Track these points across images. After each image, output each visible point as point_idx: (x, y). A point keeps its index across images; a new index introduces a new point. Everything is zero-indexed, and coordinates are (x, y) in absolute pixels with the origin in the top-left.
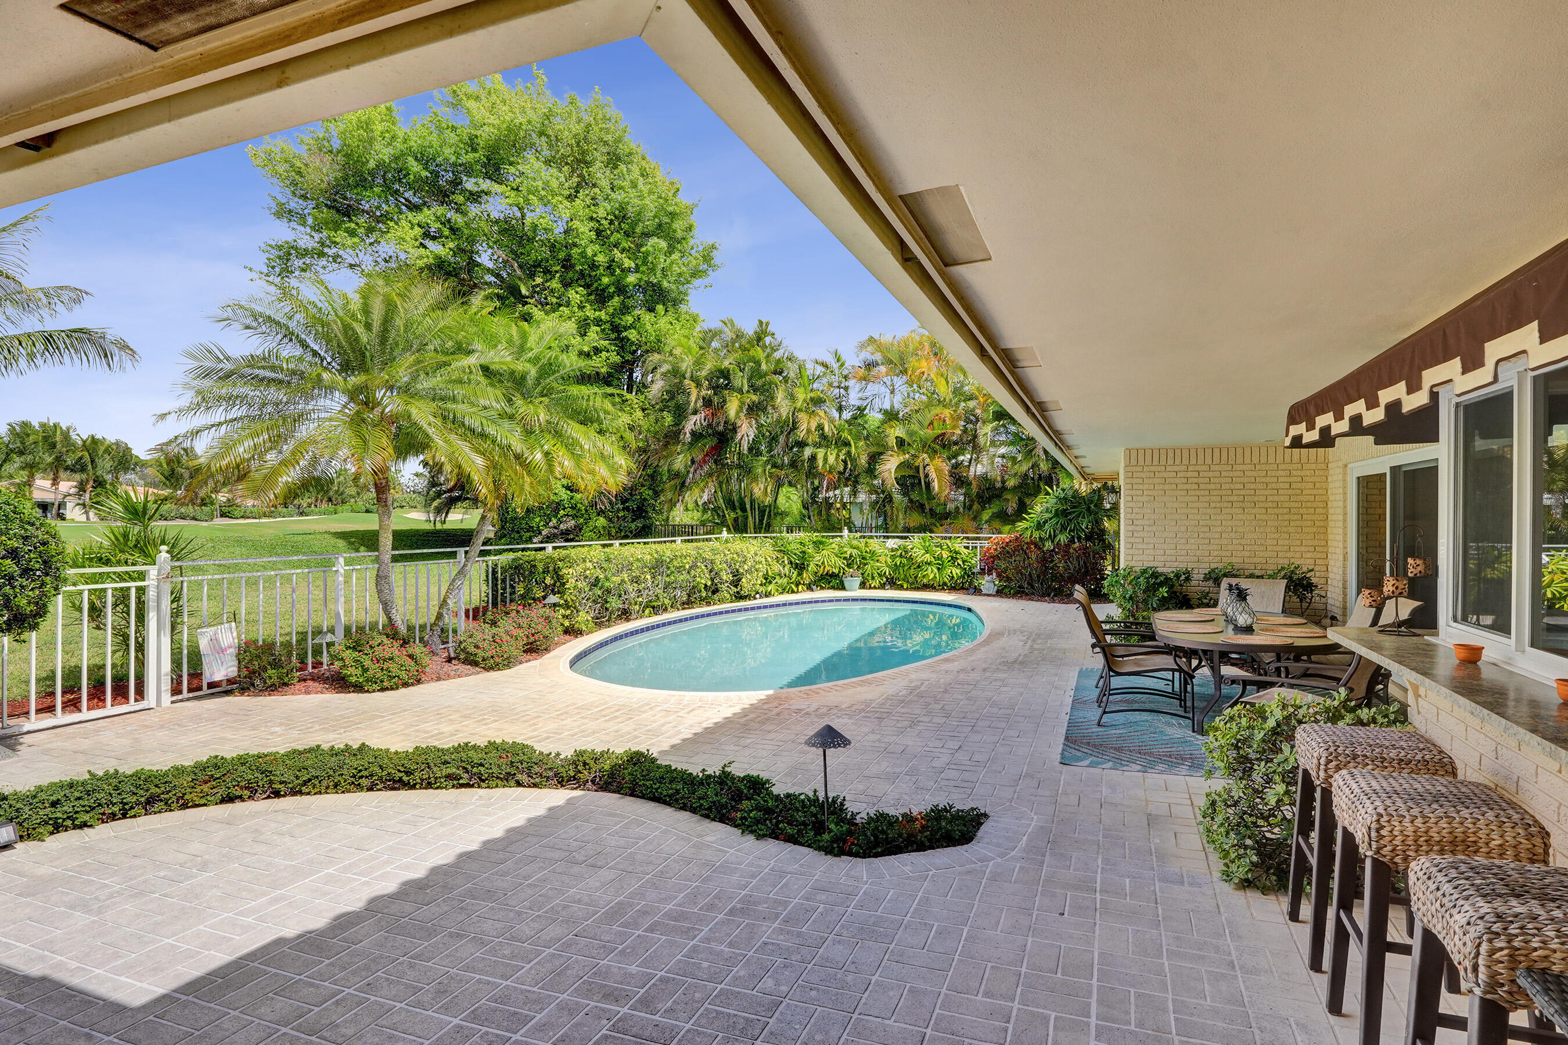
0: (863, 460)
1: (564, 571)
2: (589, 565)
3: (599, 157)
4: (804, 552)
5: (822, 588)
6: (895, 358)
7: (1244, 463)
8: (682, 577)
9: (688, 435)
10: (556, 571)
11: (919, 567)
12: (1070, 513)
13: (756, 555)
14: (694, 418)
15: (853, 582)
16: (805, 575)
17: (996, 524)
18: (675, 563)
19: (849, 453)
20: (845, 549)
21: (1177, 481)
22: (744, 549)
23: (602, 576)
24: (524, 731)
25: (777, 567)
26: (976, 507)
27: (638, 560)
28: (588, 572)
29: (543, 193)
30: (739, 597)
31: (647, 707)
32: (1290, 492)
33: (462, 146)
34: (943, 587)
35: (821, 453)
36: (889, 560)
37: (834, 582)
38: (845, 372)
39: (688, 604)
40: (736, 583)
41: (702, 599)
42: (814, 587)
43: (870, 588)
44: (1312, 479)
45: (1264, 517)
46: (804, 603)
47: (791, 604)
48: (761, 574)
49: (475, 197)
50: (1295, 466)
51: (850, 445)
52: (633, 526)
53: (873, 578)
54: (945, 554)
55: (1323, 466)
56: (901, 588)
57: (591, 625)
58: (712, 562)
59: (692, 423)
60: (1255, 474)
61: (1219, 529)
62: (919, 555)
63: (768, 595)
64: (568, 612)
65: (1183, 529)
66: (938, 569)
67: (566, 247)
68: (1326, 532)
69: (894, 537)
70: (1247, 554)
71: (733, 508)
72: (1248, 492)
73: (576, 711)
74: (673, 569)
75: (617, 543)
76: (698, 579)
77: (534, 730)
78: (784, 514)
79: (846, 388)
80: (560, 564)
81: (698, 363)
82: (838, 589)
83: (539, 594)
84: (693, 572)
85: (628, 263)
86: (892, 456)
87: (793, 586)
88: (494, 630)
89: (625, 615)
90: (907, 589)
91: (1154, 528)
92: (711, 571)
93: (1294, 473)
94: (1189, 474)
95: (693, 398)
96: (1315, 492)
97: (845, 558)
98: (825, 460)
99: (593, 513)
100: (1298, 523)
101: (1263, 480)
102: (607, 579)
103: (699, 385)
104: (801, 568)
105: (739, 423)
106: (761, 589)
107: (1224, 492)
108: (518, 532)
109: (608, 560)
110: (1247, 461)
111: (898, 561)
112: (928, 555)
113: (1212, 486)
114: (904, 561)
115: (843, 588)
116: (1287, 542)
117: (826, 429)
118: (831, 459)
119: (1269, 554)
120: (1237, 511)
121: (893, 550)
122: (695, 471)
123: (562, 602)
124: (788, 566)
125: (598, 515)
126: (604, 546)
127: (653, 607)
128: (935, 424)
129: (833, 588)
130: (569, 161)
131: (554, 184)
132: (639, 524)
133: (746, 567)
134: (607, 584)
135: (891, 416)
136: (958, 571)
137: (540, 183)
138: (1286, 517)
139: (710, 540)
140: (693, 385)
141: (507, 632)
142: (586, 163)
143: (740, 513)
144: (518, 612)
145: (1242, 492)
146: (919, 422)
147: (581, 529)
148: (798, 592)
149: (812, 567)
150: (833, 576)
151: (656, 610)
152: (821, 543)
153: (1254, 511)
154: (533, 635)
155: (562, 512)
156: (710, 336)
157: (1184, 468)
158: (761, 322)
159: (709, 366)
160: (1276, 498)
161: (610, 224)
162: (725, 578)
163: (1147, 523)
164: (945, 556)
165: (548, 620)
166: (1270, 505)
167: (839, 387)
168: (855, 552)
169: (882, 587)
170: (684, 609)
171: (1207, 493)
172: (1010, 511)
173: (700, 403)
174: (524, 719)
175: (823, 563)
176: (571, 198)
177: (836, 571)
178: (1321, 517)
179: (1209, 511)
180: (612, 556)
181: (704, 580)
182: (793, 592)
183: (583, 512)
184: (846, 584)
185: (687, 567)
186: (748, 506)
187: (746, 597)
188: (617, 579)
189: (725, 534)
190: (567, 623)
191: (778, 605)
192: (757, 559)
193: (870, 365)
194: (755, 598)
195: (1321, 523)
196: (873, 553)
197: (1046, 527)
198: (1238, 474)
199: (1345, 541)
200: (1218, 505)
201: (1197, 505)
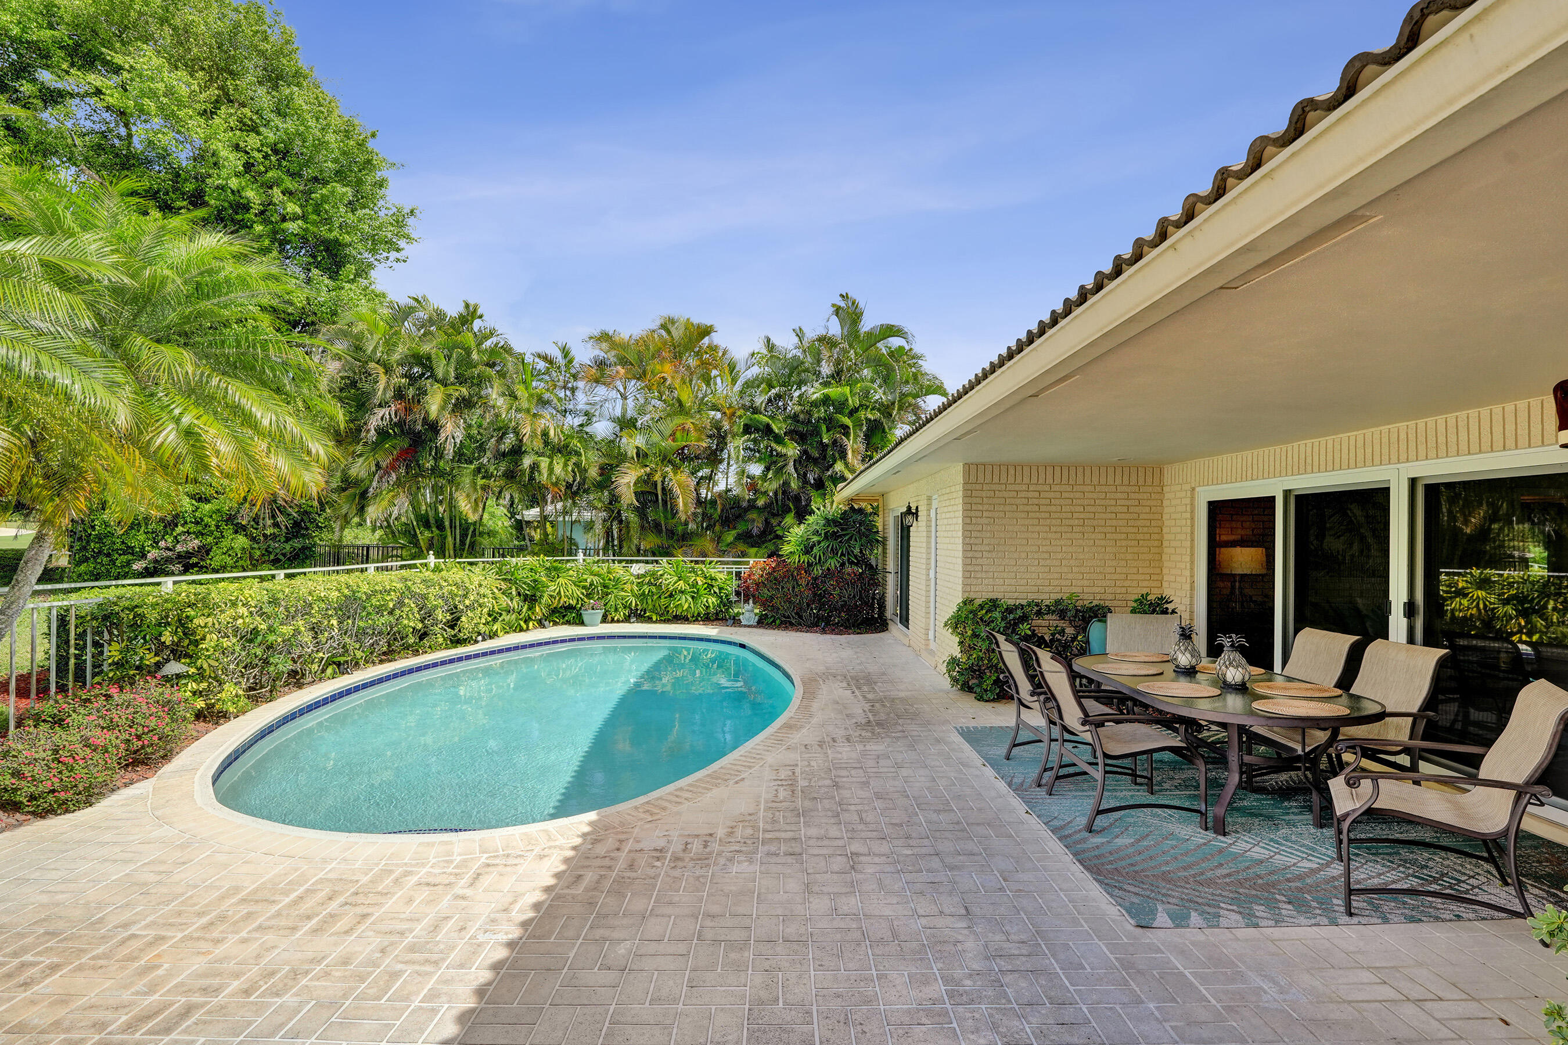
0: (593, 473)
1: (200, 621)
2: (242, 610)
3: (251, 71)
4: (535, 581)
5: (555, 624)
6: (631, 357)
7: (1084, 484)
8: (382, 620)
9: (373, 432)
10: (182, 622)
11: (671, 596)
12: (840, 536)
13: (480, 585)
14: (381, 412)
15: (593, 616)
16: (537, 609)
17: (742, 547)
18: (374, 601)
19: (577, 465)
20: (585, 577)
21: (1018, 501)
22: (466, 580)
23: (263, 627)
24: (126, 996)
25: (504, 601)
26: (717, 528)
27: (321, 599)
28: (240, 621)
29: (165, 100)
30: (457, 642)
31: (388, 881)
32: (1128, 516)
33: (33, 16)
34: (696, 619)
35: (544, 463)
36: (636, 588)
37: (571, 616)
38: (573, 371)
39: (388, 655)
40: (453, 624)
41: (407, 647)
42: (546, 623)
43: (613, 621)
44: (1149, 503)
45: (1103, 543)
46: (540, 644)
47: (524, 647)
48: (486, 610)
49: (52, 97)
50: (1133, 489)
51: (580, 455)
52: (288, 547)
53: (616, 610)
54: (700, 581)
55: (1159, 489)
56: (649, 620)
57: (243, 702)
58: (425, 597)
59: (377, 419)
60: (1095, 496)
61: (1060, 556)
62: (670, 580)
63: (493, 635)
64: (204, 685)
65: (1023, 555)
66: (693, 597)
67: (196, 178)
68: (1161, 560)
69: (637, 562)
70: (1086, 583)
71: (427, 525)
72: (1088, 515)
73: (244, 909)
74: (370, 609)
75: (281, 574)
76: (406, 622)
77: (152, 989)
78: (491, 533)
79: (573, 390)
80: (190, 612)
81: (390, 345)
82: (575, 623)
83: (151, 659)
84: (397, 612)
85: (292, 208)
86: (628, 468)
87: (522, 623)
88: (60, 736)
89: (296, 679)
90: (655, 622)
91: (994, 555)
92: (421, 609)
93: (1132, 496)
94: (1030, 495)
95: (381, 385)
96: (1151, 516)
97: (584, 587)
98: (551, 470)
99: (228, 531)
100: (1136, 550)
101: (1103, 502)
102: (271, 630)
103: (388, 370)
104: (531, 599)
105: (442, 422)
106: (483, 629)
107: (1065, 515)
108: (108, 555)
109: (274, 601)
110: (1087, 481)
111: (646, 589)
112: (681, 582)
113: (1053, 508)
114: (654, 589)
115: (582, 623)
116: (1124, 570)
117: (552, 433)
118: (558, 469)
119: (1108, 583)
120: (1077, 536)
121: (638, 577)
122: (381, 478)
123: (192, 670)
124: (517, 599)
125: (236, 532)
126: (262, 579)
127: (339, 664)
128: (678, 435)
129: (568, 623)
130: (206, 64)
131: (183, 90)
132: (297, 544)
133: (467, 602)
134: (271, 638)
135: (626, 424)
136: (714, 600)
137: (161, 86)
138: (1124, 543)
139: (414, 566)
140: (381, 370)
141: (86, 743)
142: (231, 73)
143: (436, 532)
144: (108, 697)
145: (1082, 516)
146: (660, 432)
147: (208, 552)
148: (528, 629)
149: (546, 599)
150: (570, 608)
151: (342, 668)
152: (556, 569)
153: (1093, 536)
154: (139, 737)
155: (180, 529)
156: (403, 314)
157: (1024, 487)
158: (467, 306)
159: (401, 351)
160: (1114, 522)
161: (264, 157)
162: (440, 617)
163: (987, 548)
164: (700, 583)
165: (168, 706)
166: (1109, 529)
167: (565, 387)
168: (596, 579)
169: (627, 619)
170: (381, 662)
171: (1047, 515)
172: (755, 531)
173: (390, 394)
174: (125, 951)
175: (559, 593)
176: (208, 114)
177: (573, 602)
178: (1156, 543)
179: (1050, 535)
180: (280, 596)
181: (412, 622)
182: (521, 630)
183: (213, 528)
184: (585, 618)
185: (391, 605)
186: (447, 523)
187: (465, 640)
188: (287, 630)
189: (432, 560)
190: (200, 704)
191: (508, 650)
192: (482, 591)
193: (601, 364)
194: (476, 642)
195: (1157, 550)
196: (617, 581)
197: (815, 550)
198: (1078, 495)
199: (1192, 569)
200: (1059, 529)
201: (1037, 528)
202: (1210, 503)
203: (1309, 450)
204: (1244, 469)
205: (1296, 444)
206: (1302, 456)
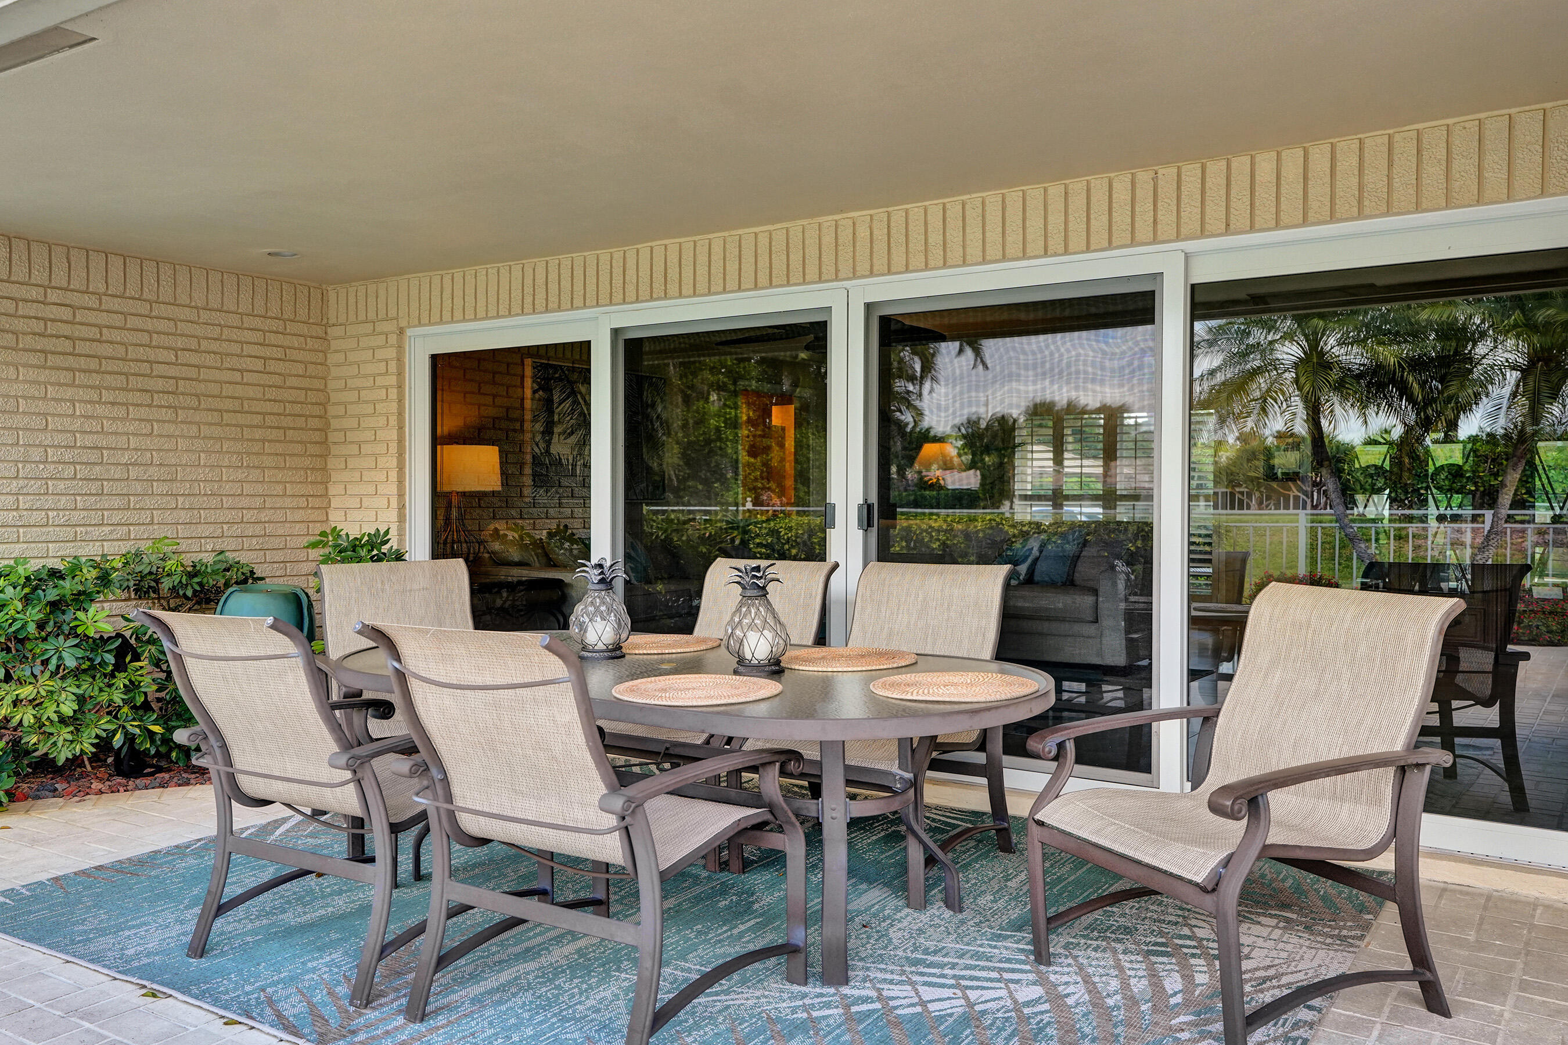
32: (264, 379)
44: (300, 355)
50: (274, 324)
55: (320, 331)
68: (324, 468)
72: (184, 371)
93: (272, 338)
96: (304, 383)
100: (279, 447)
113: (106, 350)
116: (260, 489)
138: (258, 433)
145: (173, 371)
153: (196, 417)
166: (229, 404)
178: (315, 436)
179: (100, 410)
195: (315, 449)
198: (162, 325)
199: (401, 482)
200: (121, 397)
201: (69, 393)
202: (435, 359)
203: (673, 259)
204: (528, 289)
205: (644, 248)
206: (659, 268)
